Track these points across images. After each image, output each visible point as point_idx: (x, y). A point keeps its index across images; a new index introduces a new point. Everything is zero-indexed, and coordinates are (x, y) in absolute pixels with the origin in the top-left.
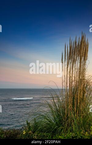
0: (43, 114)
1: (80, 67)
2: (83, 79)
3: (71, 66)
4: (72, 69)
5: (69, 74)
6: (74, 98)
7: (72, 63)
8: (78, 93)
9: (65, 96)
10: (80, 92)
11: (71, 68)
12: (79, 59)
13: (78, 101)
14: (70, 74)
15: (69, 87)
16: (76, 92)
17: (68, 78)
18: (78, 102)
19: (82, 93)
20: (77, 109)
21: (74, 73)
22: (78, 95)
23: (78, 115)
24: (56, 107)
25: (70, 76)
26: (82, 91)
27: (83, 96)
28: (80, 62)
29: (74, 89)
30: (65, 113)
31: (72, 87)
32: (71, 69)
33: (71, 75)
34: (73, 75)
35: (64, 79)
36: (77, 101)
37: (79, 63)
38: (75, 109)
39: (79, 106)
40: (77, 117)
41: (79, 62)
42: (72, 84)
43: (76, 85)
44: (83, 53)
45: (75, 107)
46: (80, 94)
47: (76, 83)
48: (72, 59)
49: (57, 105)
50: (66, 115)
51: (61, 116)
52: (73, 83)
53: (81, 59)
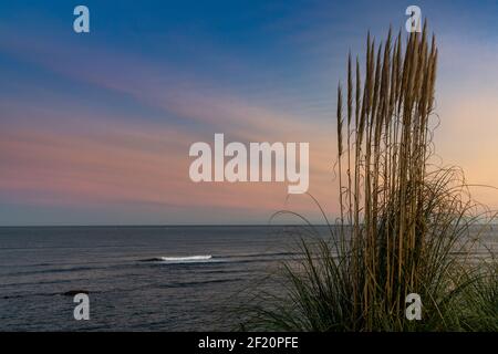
0: (272, 309)
1: (406, 138)
2: (418, 183)
3: (373, 135)
4: (377, 145)
5: (364, 163)
6: (383, 251)
7: (374, 125)
8: (398, 232)
9: (351, 244)
10: (407, 229)
11: (373, 143)
12: (402, 110)
13: (400, 262)
14: (368, 167)
15: (363, 211)
16: (391, 230)
17: (362, 181)
18: (397, 267)
19: (412, 234)
20: (395, 289)
21: (382, 160)
22: (398, 240)
23: (398, 310)
24: (318, 283)
25: (368, 172)
26: (414, 225)
27: (418, 242)
28: (406, 123)
29: (385, 220)
30: (350, 305)
31: (375, 213)
32: (373, 149)
33: (372, 168)
34: (381, 170)
35: (345, 183)
36: (396, 261)
37: (401, 125)
38: (390, 290)
39: (403, 278)
40: (395, 318)
41: (401, 119)
42: (376, 199)
43: (390, 204)
44: (416, 87)
45: (388, 283)
46: (404, 235)
47: (392, 196)
48: (374, 109)
49: (322, 278)
50: (355, 310)
51: (337, 315)
52: (380, 198)
53: (408, 110)
